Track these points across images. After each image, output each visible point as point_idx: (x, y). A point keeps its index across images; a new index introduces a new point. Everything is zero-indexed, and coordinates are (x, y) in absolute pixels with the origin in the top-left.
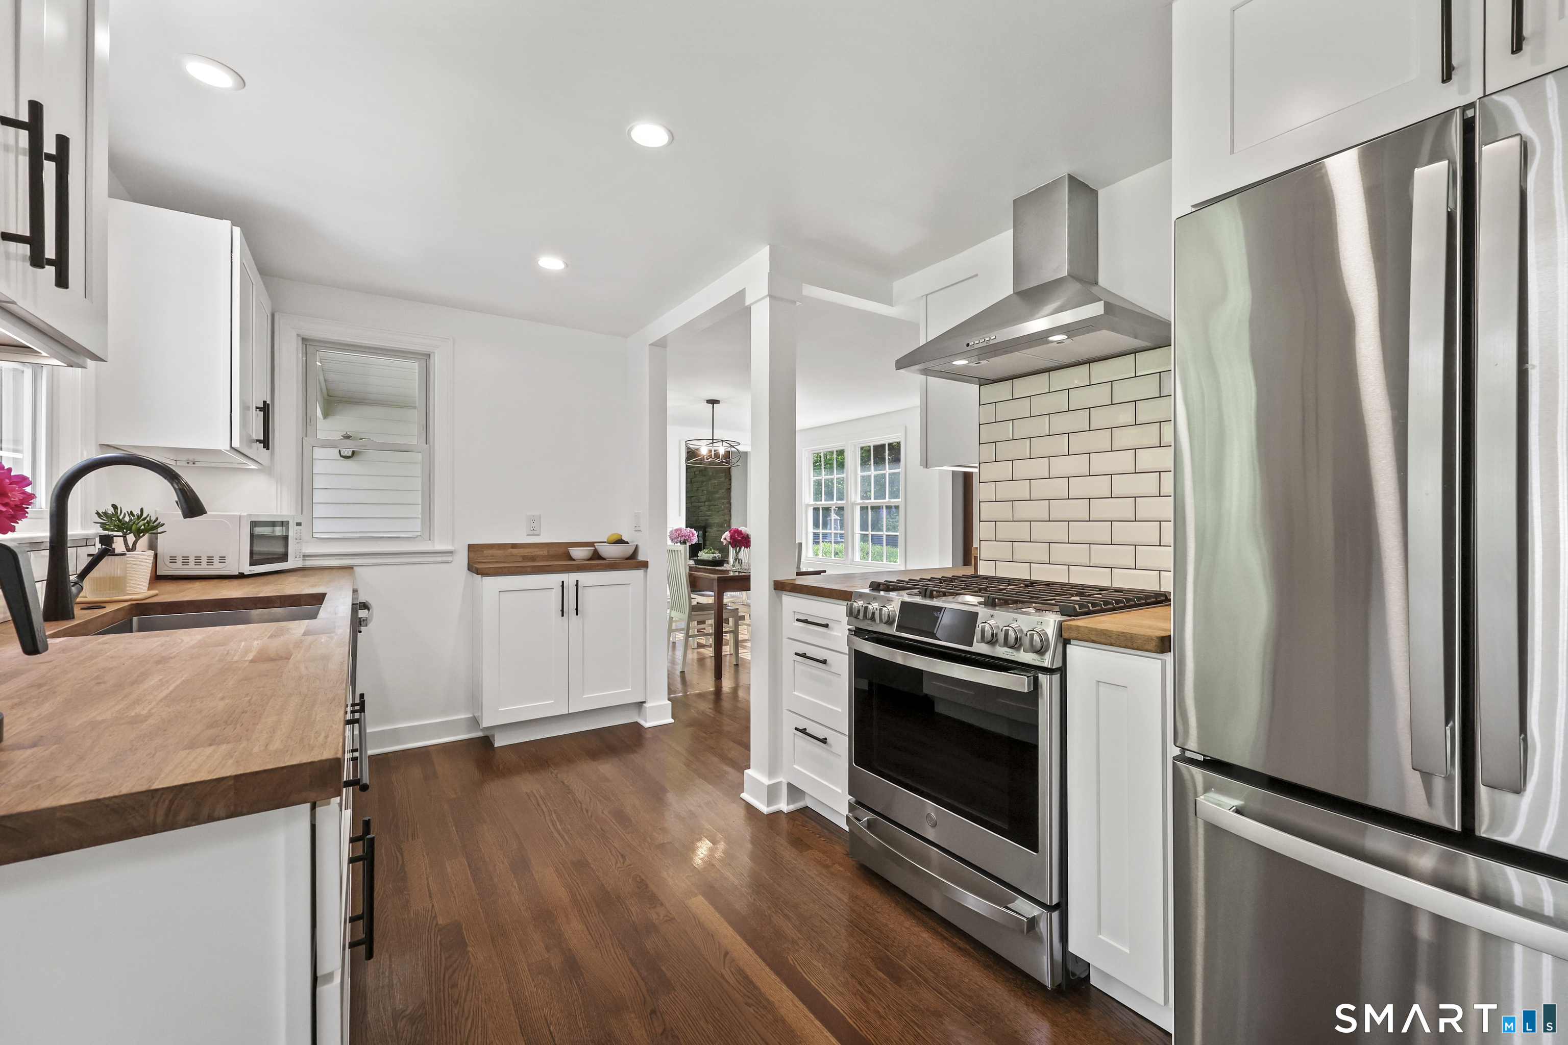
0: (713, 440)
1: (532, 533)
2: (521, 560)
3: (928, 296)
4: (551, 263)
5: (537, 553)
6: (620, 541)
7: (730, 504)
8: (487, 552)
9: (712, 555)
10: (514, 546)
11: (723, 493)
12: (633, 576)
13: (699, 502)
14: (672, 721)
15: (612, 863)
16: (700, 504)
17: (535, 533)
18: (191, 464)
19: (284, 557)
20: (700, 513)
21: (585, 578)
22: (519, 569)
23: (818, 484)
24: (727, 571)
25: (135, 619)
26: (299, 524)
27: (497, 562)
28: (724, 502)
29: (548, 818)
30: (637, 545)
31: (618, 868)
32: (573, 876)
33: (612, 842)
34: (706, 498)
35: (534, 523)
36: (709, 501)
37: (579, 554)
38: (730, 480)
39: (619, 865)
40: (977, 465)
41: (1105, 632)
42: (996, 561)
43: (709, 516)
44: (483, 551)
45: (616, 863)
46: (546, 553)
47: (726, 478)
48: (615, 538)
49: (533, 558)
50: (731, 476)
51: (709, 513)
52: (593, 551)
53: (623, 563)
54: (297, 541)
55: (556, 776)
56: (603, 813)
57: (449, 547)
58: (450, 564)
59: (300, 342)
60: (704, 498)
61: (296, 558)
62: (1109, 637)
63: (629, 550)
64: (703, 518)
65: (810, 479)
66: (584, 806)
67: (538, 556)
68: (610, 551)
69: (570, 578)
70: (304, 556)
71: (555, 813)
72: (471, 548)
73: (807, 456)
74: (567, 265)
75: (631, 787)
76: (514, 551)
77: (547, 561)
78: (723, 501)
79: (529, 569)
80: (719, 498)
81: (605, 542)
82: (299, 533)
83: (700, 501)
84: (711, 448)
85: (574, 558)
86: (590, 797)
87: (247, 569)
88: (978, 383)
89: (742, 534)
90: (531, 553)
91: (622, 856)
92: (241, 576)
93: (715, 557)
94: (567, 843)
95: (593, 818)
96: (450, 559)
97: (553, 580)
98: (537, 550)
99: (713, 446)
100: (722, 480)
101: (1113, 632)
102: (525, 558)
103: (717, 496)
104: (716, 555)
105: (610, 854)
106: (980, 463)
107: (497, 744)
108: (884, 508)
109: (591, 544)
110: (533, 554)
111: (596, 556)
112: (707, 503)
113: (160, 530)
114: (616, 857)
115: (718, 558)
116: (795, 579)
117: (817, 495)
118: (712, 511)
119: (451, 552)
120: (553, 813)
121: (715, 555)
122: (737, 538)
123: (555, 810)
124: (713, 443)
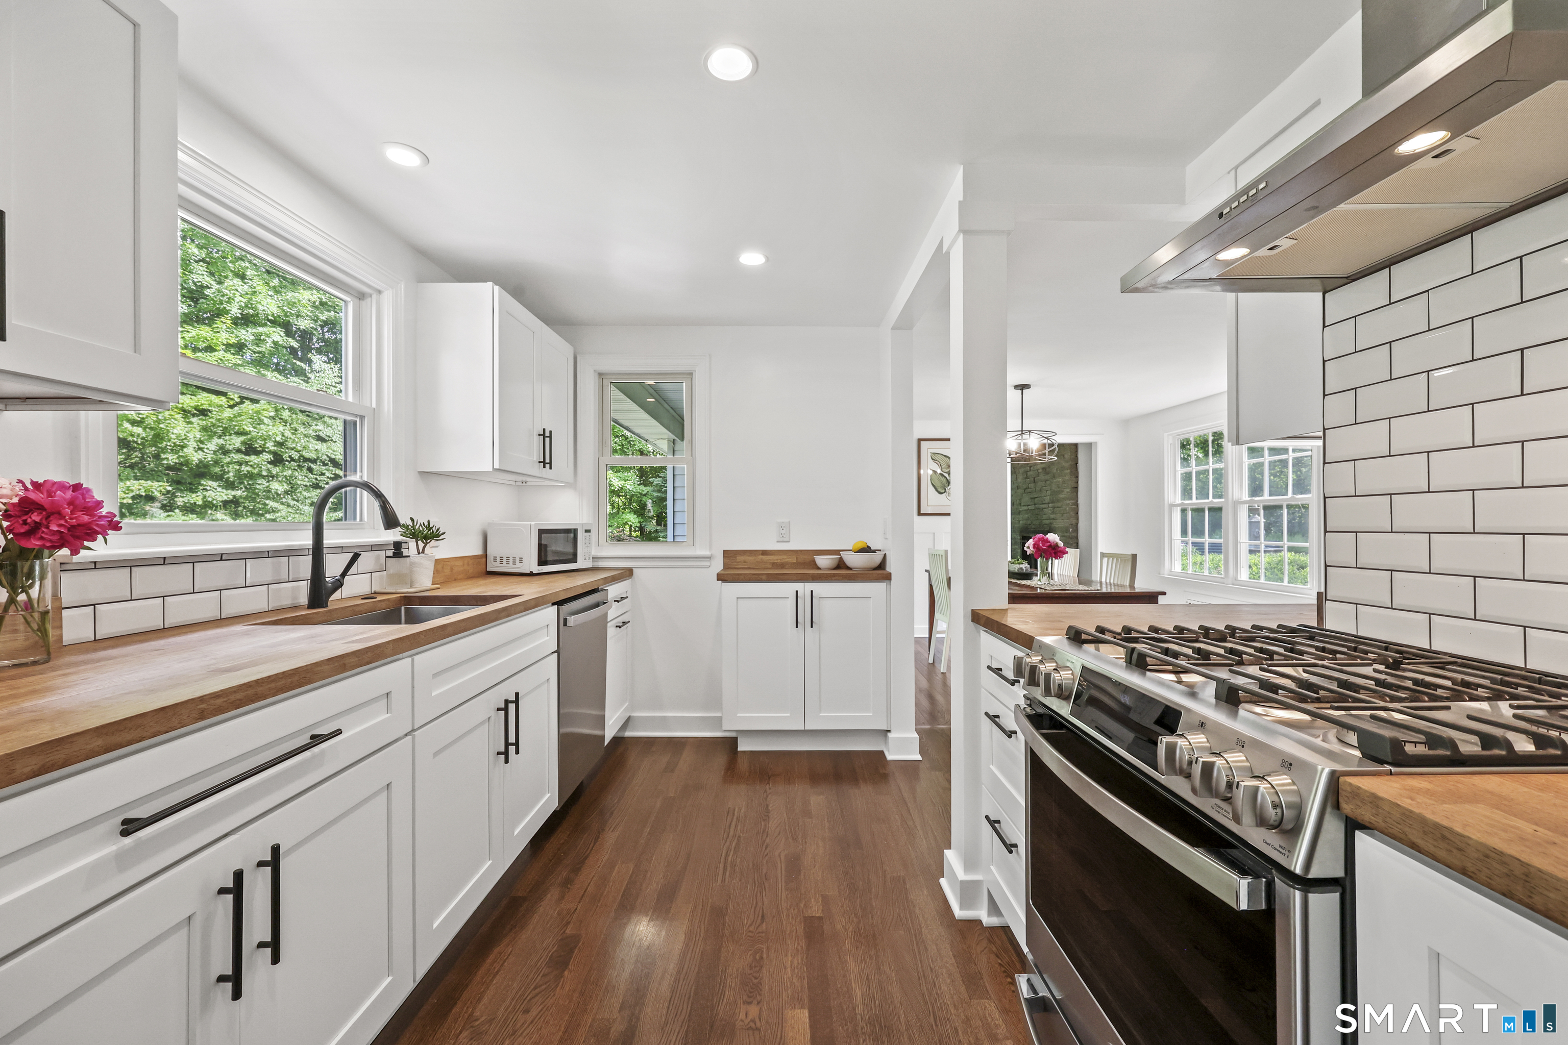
0: (1022, 431)
1: (781, 539)
2: (770, 566)
3: (1239, 170)
4: (752, 259)
5: (786, 560)
6: (867, 550)
7: (1077, 505)
8: (740, 558)
9: (1018, 566)
10: (764, 553)
11: (1067, 492)
12: (876, 588)
13: (1043, 504)
14: (919, 757)
15: (747, 923)
16: (1044, 506)
17: (785, 539)
18: (524, 484)
19: (574, 559)
20: (1044, 516)
21: (820, 588)
22: (754, 576)
23: (1187, 477)
24: (1035, 588)
25: (403, 608)
26: (588, 531)
27: (749, 568)
28: (1069, 504)
29: (728, 843)
30: (885, 554)
31: (750, 931)
32: (702, 924)
33: (764, 895)
34: (1050, 499)
35: (784, 530)
36: (1053, 502)
37: (823, 562)
38: (1077, 477)
39: (751, 929)
40: (1321, 434)
41: (1446, 834)
42: (1357, 604)
43: (1053, 519)
44: (736, 557)
45: (750, 925)
46: (794, 560)
47: (1071, 476)
48: (860, 546)
49: (782, 566)
50: (1078, 473)
51: (1052, 516)
52: (838, 560)
53: (867, 574)
54: (586, 545)
55: (767, 796)
56: (779, 856)
57: (706, 553)
58: (710, 568)
59: (597, 377)
60: (1047, 499)
61: (585, 559)
62: (1460, 850)
63: (876, 559)
64: (1047, 522)
65: (1175, 471)
66: (768, 841)
67: (787, 563)
68: (855, 560)
69: (804, 588)
70: (593, 558)
71: (738, 839)
72: (727, 554)
73: (1171, 442)
74: (767, 259)
75: (827, 831)
76: (765, 558)
77: (796, 568)
78: (1068, 502)
79: (764, 577)
80: (1065, 499)
81: (851, 550)
82: (588, 539)
83: (1044, 502)
84: (1020, 441)
85: (820, 567)
86: (780, 832)
87: (536, 569)
88: (1320, 288)
89: (1049, 542)
90: (780, 560)
91: (763, 916)
92: (531, 574)
93: (1022, 569)
94: (723, 880)
95: (767, 858)
96: (707, 564)
97: (788, 589)
98: (785, 557)
99: (1022, 439)
100: (1067, 478)
101: (1470, 842)
102: (775, 565)
103: (1061, 496)
104: (1023, 566)
105: (752, 910)
106: (1325, 430)
107: (741, 748)
108: (1285, 507)
109: (837, 552)
110: (782, 562)
111: (841, 564)
112: (1050, 505)
113: (441, 537)
114: (756, 916)
115: (1026, 570)
116: (1007, 610)
117: (1186, 492)
118: (1056, 514)
119: (709, 558)
120: (736, 838)
121: (1021, 566)
122: (1041, 547)
123: (739, 837)
124: (1022, 433)
